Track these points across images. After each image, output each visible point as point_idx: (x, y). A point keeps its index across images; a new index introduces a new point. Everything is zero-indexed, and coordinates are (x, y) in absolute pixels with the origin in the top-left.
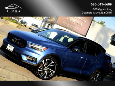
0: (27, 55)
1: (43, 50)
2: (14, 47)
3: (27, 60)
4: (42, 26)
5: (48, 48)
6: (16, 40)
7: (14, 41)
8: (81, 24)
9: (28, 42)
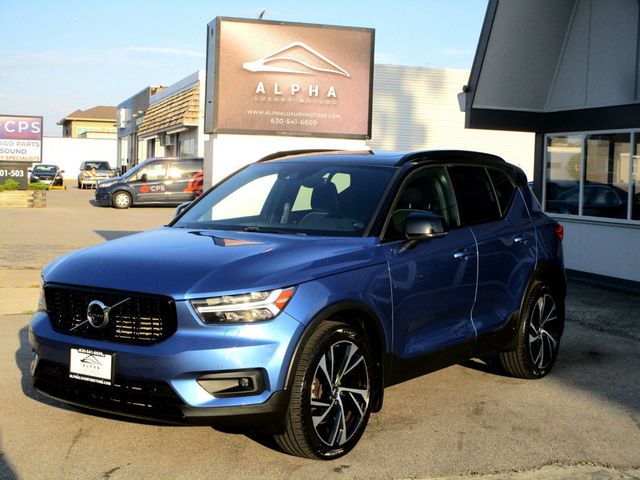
0: (199, 375)
1: (275, 310)
2: (108, 358)
3: (211, 398)
4: (125, 155)
5: (296, 285)
6: (101, 311)
7: (99, 321)
8: (332, 92)
9: (176, 297)
